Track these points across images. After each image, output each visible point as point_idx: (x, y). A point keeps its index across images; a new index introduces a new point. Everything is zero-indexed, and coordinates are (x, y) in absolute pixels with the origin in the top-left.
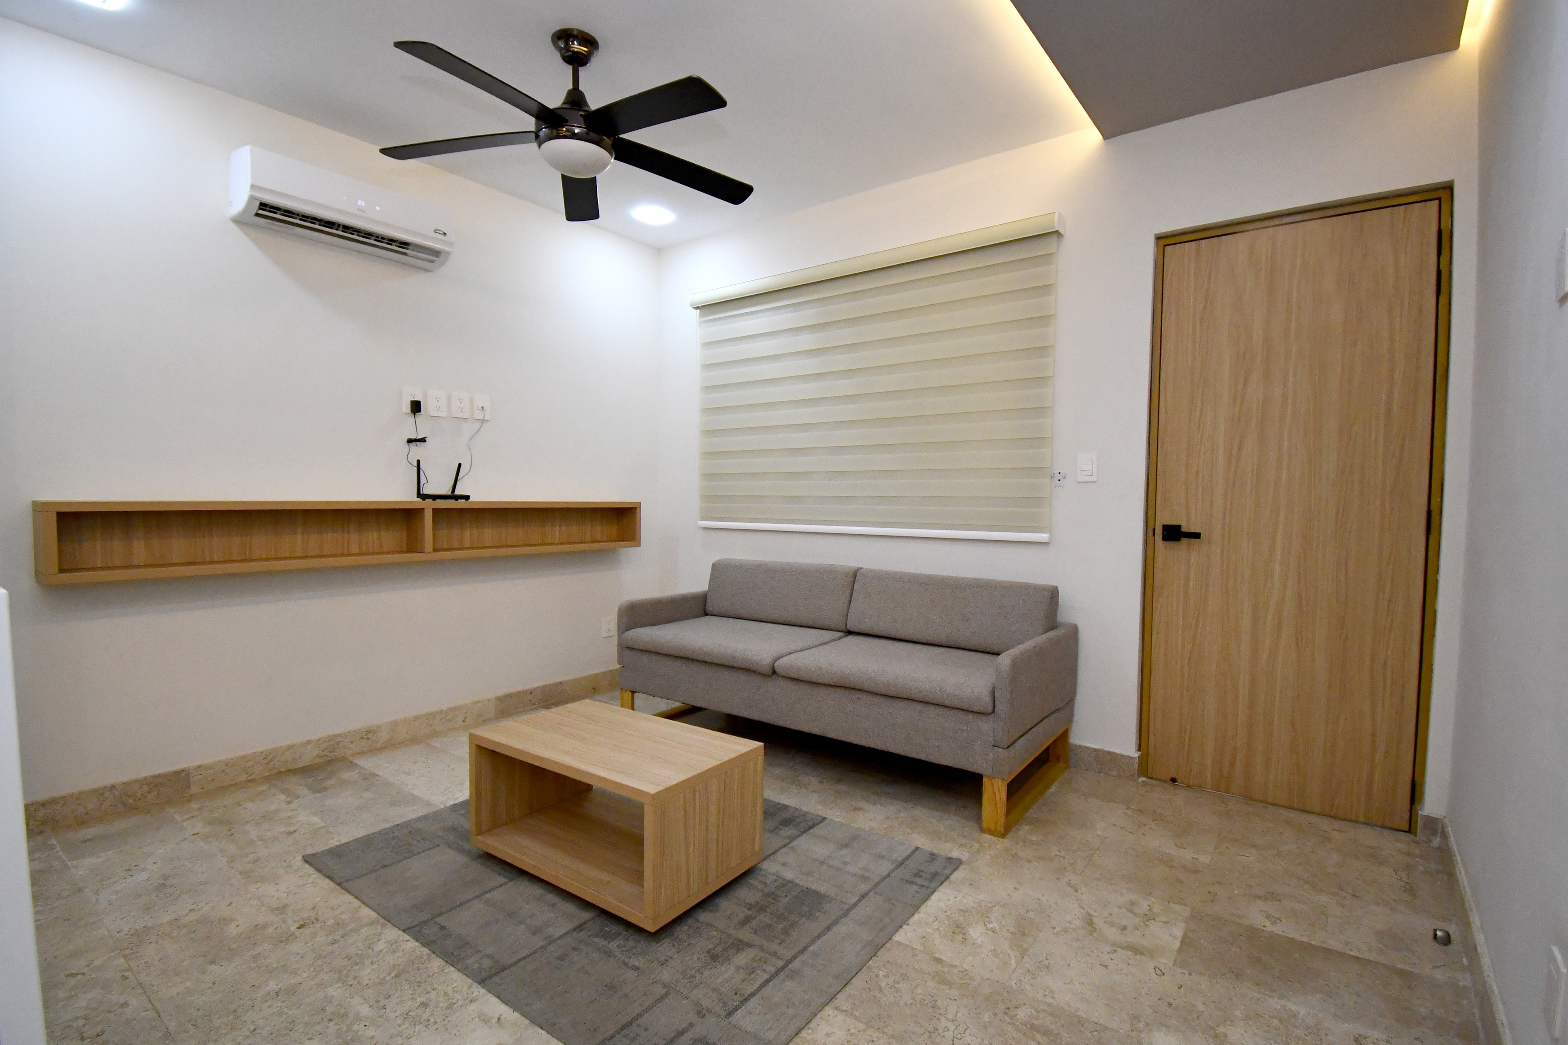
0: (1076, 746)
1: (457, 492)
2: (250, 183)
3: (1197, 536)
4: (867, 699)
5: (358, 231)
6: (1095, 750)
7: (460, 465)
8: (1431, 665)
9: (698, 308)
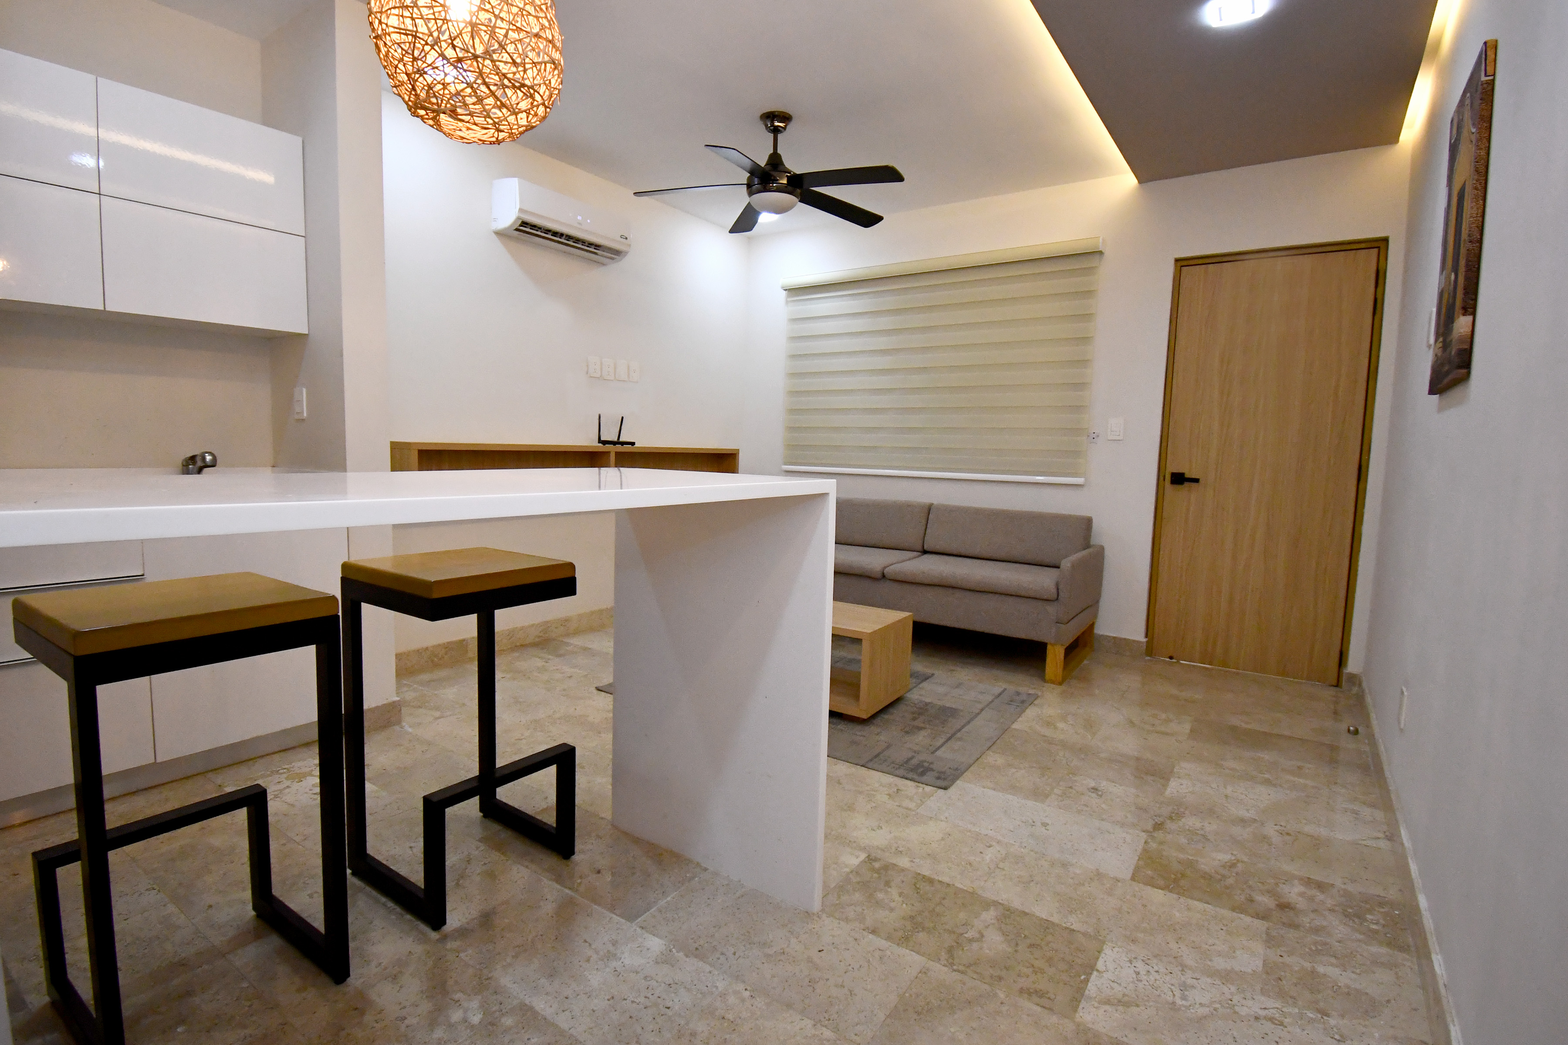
0: (1099, 635)
1: (621, 440)
2: (518, 207)
3: (1196, 481)
4: (958, 594)
5: (583, 242)
6: (1114, 638)
7: (622, 418)
8: (1357, 571)
9: (786, 290)
